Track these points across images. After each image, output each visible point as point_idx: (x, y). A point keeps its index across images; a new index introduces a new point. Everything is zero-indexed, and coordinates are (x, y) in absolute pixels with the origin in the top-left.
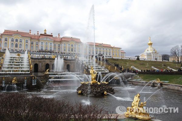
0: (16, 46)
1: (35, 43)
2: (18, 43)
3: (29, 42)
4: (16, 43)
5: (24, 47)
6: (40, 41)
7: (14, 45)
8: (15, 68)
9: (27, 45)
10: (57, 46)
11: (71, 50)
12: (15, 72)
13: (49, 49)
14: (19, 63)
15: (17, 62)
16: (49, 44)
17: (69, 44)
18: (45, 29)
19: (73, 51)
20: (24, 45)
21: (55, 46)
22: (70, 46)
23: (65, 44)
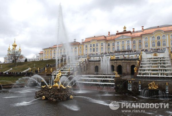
0: (94, 51)
1: (111, 45)
3: (104, 44)
4: (94, 47)
5: (100, 50)
6: (116, 41)
7: (92, 50)
9: (102, 47)
10: (137, 42)
11: (156, 45)
13: (126, 48)
16: (126, 42)
17: (153, 37)
18: (125, 26)
19: (161, 45)
20: (100, 48)
21: (135, 43)
22: (155, 39)
23: (146, 38)
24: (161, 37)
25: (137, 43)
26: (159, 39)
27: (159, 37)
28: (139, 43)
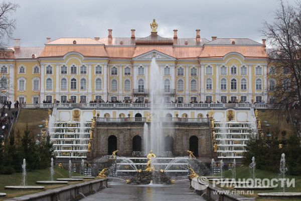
0: (74, 86)
1: (121, 72)
2: (78, 76)
3: (105, 70)
4: (73, 76)
5: (93, 87)
6: (135, 64)
7: (69, 85)
8: (65, 148)
9: (99, 79)
10: (187, 72)
11: (229, 86)
12: (64, 156)
14: (72, 136)
15: (69, 136)
17: (224, 66)
18: (154, 21)
19: (239, 88)
20: (92, 81)
21: (182, 74)
22: (227, 73)
23: (209, 66)
24: (239, 70)
25: (187, 74)
26: (235, 73)
27: (235, 68)
28: (192, 74)
